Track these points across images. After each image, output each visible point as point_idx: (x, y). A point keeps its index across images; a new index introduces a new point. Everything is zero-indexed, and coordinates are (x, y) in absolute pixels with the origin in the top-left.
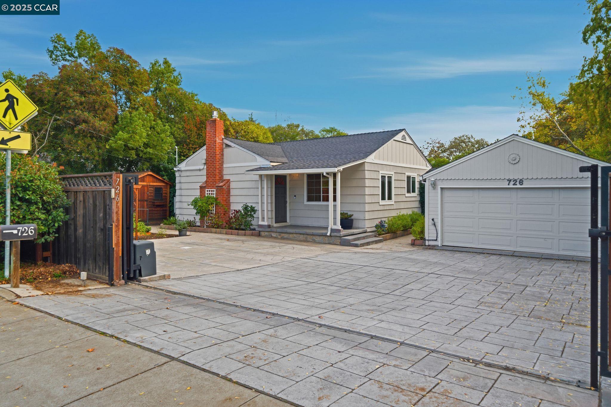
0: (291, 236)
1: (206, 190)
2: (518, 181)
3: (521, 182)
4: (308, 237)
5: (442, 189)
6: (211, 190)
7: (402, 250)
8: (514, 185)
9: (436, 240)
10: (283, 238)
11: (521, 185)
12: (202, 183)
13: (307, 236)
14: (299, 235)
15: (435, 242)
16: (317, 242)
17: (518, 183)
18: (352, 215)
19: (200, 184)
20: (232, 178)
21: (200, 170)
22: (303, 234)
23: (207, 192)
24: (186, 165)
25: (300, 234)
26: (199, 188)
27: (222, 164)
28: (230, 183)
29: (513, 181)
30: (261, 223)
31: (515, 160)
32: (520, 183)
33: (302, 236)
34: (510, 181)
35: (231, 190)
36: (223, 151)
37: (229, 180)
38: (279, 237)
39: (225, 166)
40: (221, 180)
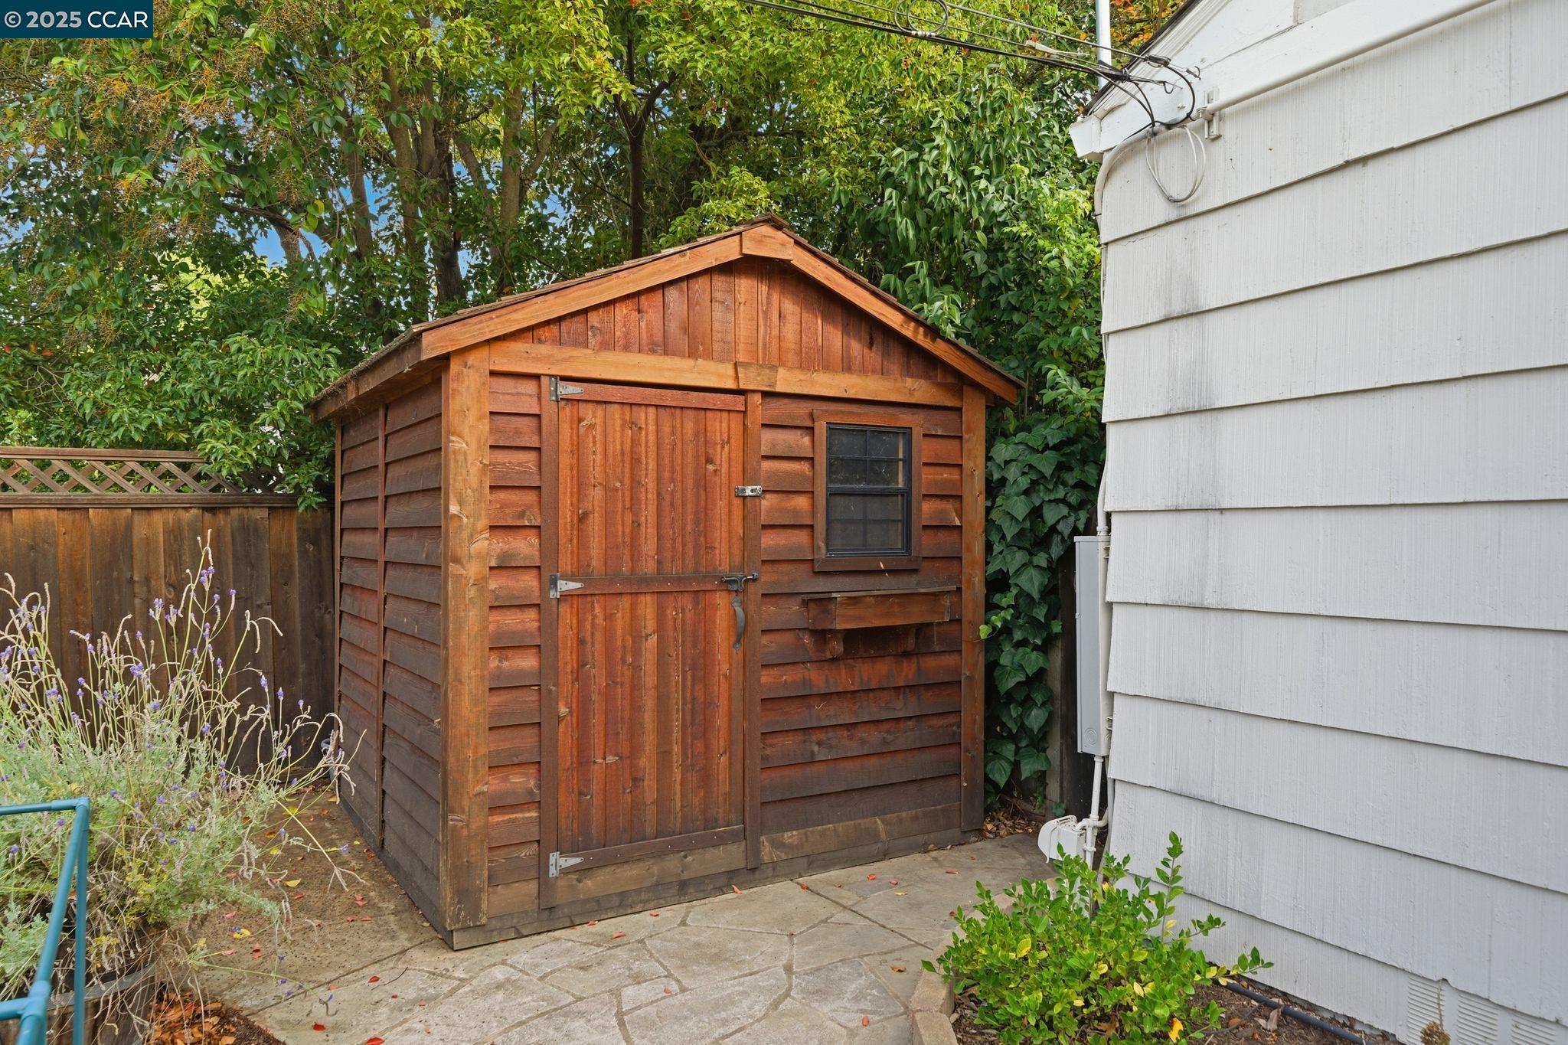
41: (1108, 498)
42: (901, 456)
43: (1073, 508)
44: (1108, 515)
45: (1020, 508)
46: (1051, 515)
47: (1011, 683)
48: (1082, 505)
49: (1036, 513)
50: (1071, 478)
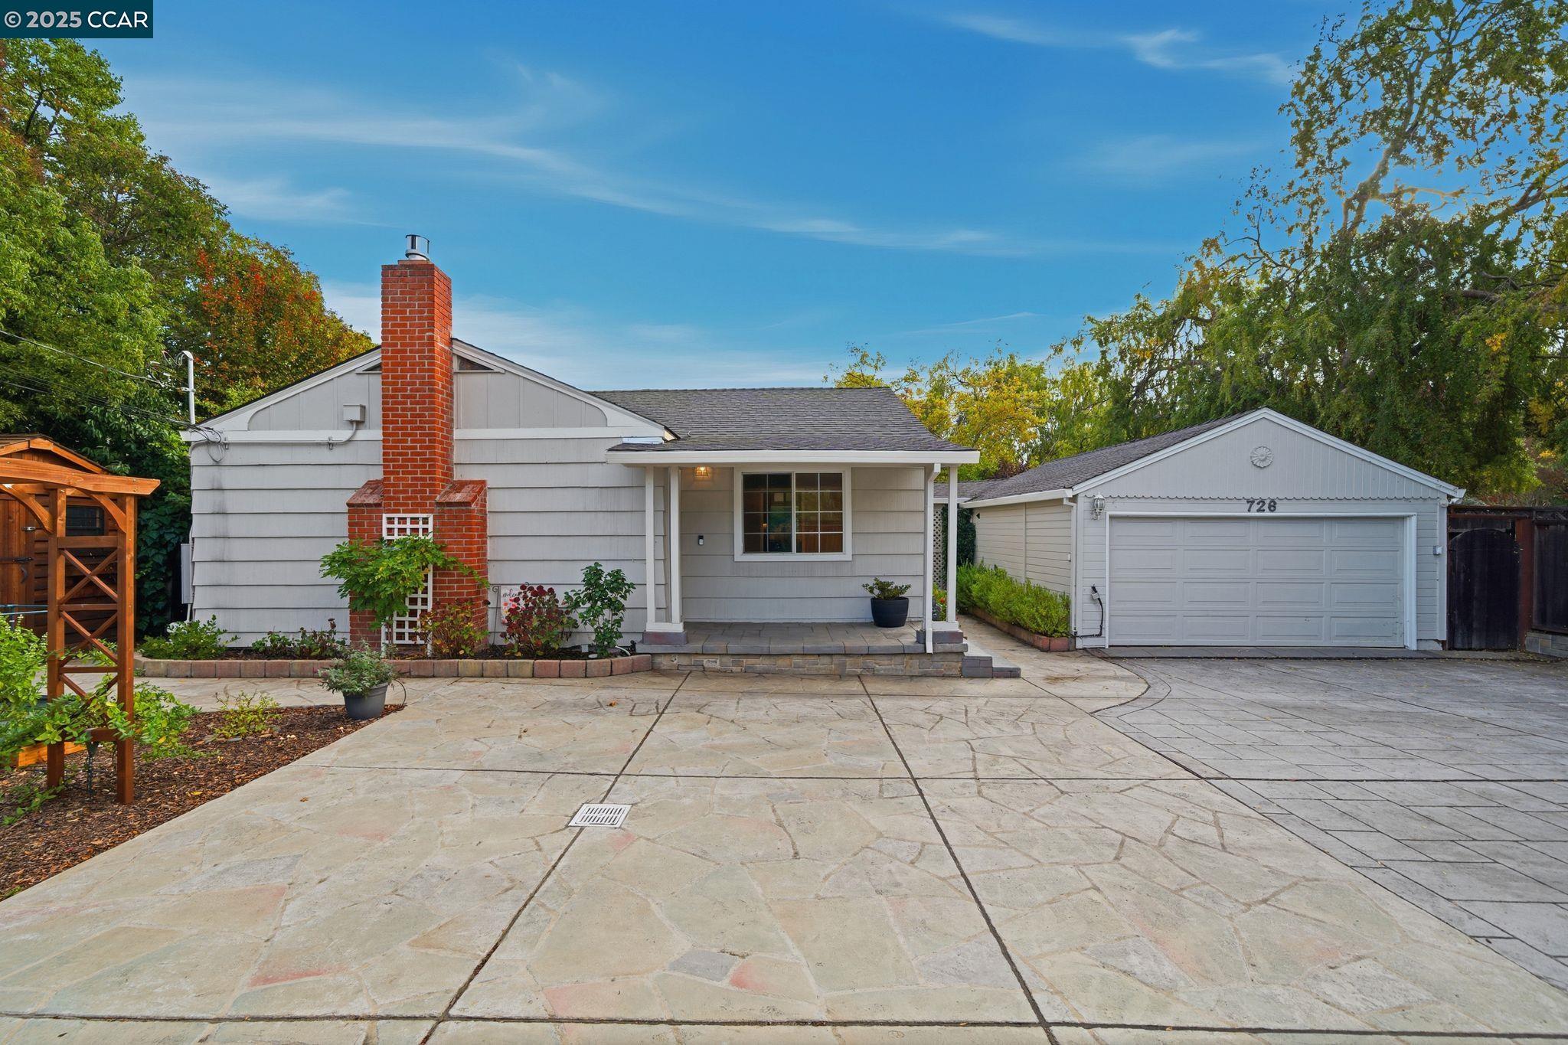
0: (782, 663)
1: (385, 516)
2: (1267, 502)
3: (1273, 506)
4: (849, 661)
5: (1111, 517)
6: (408, 515)
7: (1104, 673)
8: (1258, 511)
9: (1100, 635)
10: (749, 674)
11: (1272, 511)
12: (352, 493)
13: (844, 658)
14: (812, 659)
15: (1096, 639)
16: (878, 675)
17: (1266, 507)
18: (908, 587)
19: (348, 496)
20: (492, 476)
21: (331, 445)
22: (830, 655)
23: (393, 526)
24: (251, 425)
25: (819, 655)
26: (346, 509)
27: (449, 427)
28: (485, 495)
29: (1258, 504)
30: (652, 626)
31: (1264, 460)
32: (1269, 508)
33: (826, 660)
34: (1251, 502)
35: (490, 520)
36: (451, 383)
37: (483, 482)
38: (738, 669)
39: (457, 434)
40: (448, 481)
41: (194, 532)
42: (98, 516)
43: (177, 535)
44: (193, 539)
45: (154, 535)
46: (168, 537)
47: (149, 594)
48: (181, 534)
49: (161, 537)
50: (177, 525)
